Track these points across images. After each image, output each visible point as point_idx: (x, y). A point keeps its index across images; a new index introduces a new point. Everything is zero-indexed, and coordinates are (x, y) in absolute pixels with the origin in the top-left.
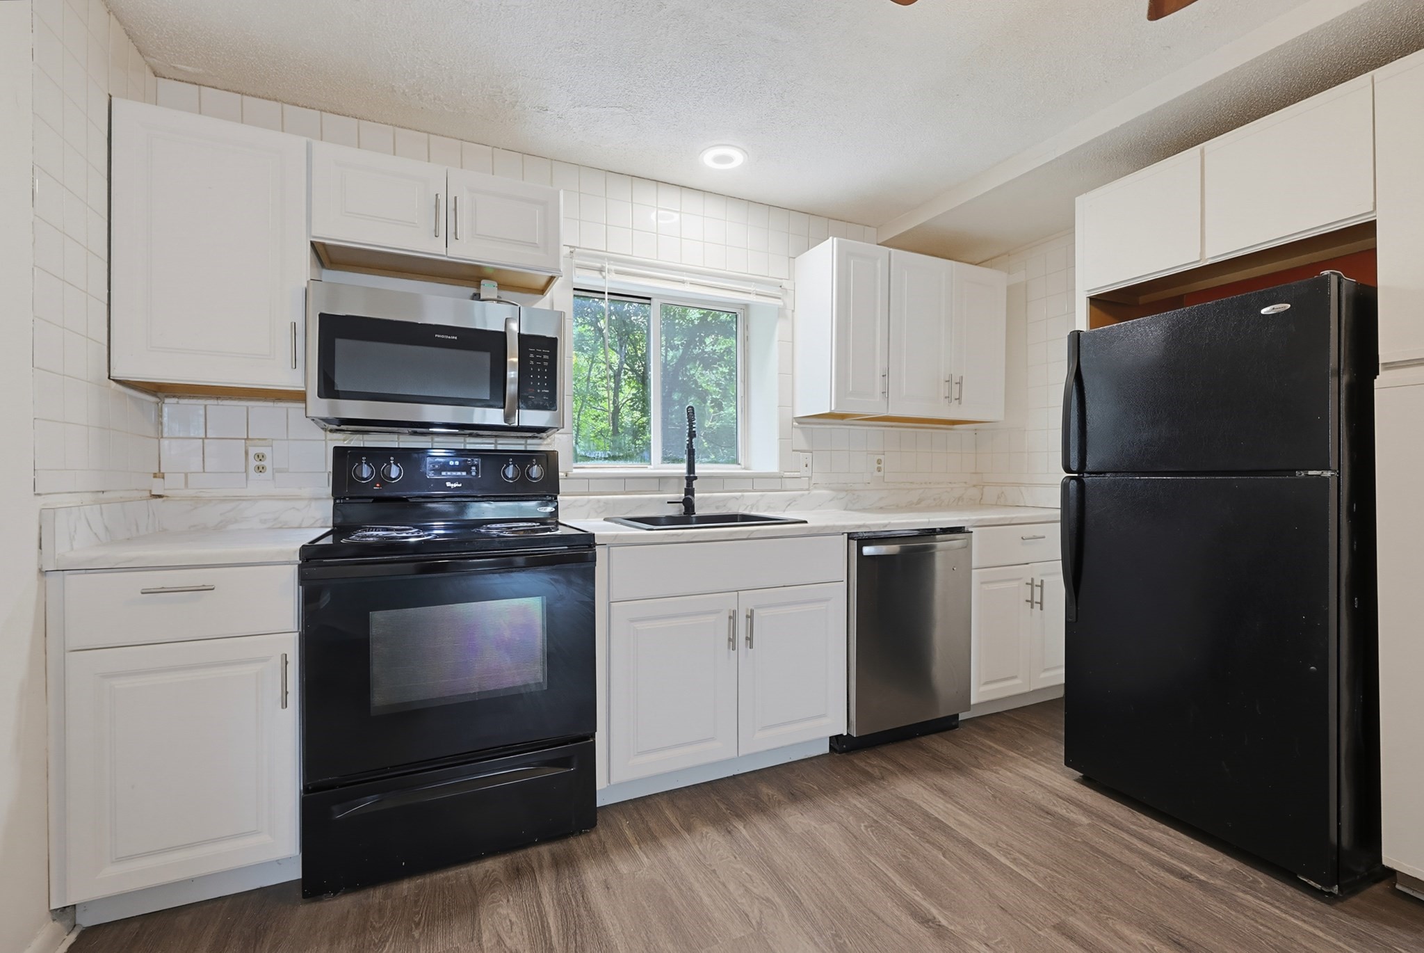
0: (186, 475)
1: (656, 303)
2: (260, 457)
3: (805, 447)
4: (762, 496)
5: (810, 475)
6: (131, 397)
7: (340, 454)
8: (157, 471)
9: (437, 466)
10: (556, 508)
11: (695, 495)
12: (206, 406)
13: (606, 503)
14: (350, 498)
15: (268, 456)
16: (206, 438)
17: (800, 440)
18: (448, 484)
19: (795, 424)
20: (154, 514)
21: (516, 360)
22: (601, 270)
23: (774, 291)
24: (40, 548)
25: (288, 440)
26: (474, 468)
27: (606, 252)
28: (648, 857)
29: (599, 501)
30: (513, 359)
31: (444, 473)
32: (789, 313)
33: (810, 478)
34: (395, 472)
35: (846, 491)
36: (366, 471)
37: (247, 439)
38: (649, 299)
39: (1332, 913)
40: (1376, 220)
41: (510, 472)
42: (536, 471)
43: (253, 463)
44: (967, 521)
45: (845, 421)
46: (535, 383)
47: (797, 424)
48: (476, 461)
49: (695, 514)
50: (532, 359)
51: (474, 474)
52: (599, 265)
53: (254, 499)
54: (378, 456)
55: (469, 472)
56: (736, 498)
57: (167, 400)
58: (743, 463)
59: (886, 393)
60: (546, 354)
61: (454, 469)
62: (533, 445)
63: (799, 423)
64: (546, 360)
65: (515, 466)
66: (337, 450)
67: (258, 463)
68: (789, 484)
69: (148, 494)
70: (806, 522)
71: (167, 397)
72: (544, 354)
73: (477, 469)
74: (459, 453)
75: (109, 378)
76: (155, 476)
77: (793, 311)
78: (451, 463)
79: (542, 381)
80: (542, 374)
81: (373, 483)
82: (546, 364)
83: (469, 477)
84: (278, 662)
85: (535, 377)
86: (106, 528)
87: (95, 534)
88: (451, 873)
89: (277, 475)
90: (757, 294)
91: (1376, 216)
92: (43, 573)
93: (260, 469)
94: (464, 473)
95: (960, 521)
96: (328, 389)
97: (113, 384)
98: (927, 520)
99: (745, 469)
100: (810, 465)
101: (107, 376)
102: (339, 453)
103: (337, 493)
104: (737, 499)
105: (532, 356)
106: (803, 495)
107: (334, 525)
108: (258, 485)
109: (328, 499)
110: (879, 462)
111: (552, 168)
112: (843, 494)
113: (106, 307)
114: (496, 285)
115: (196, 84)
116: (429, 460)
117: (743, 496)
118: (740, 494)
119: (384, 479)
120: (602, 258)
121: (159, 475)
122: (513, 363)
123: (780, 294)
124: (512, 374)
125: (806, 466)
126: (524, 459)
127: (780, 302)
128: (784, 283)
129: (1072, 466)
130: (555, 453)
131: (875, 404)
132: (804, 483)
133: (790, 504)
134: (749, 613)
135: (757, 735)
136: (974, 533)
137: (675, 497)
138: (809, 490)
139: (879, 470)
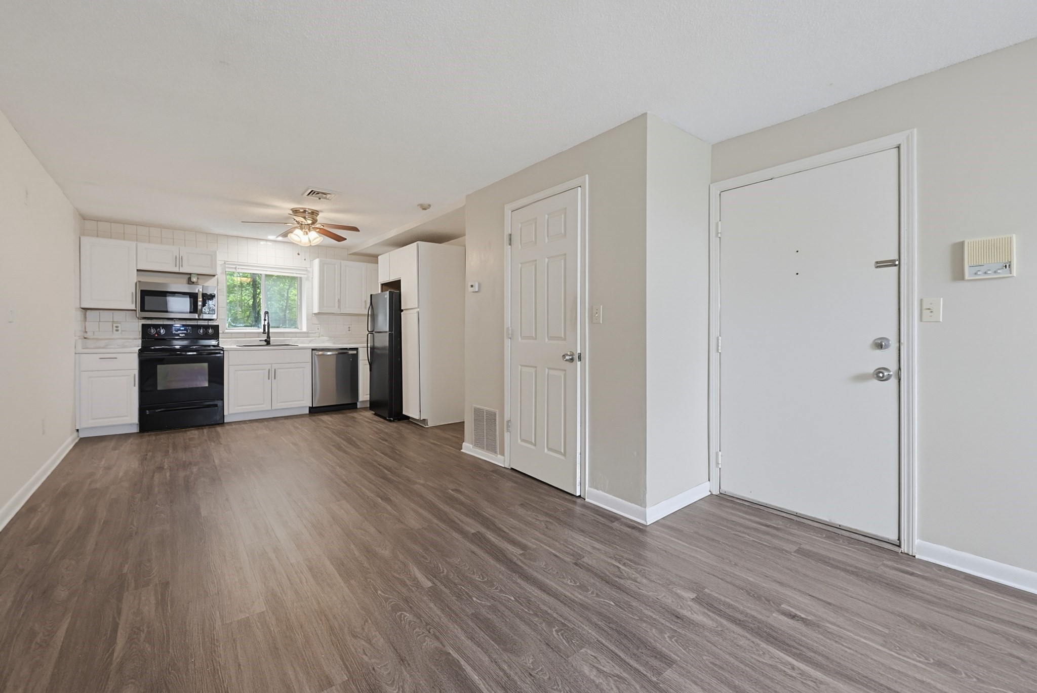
0: (94, 332)
1: (263, 276)
2: (117, 327)
3: (317, 323)
4: (299, 338)
7: (144, 327)
9: (176, 329)
10: (219, 343)
13: (237, 340)
14: (147, 338)
15: (120, 326)
16: (100, 321)
17: (315, 321)
18: (180, 335)
22: (236, 268)
23: (304, 272)
25: (126, 322)
27: (238, 262)
31: (179, 331)
32: (311, 279)
33: (319, 333)
34: (162, 331)
35: (334, 337)
36: (152, 331)
37: (113, 322)
38: (261, 275)
41: (201, 331)
42: (210, 331)
43: (115, 329)
44: (357, 346)
45: (334, 315)
47: (314, 316)
48: (190, 328)
49: (271, 344)
51: (189, 332)
53: (117, 339)
54: (157, 327)
55: (187, 331)
56: (288, 340)
57: (88, 311)
58: (300, 328)
59: (339, 307)
61: (182, 330)
62: (211, 323)
65: (204, 329)
66: (143, 325)
68: (311, 335)
69: (82, 337)
70: (296, 346)
73: (190, 330)
74: (183, 326)
75: (79, 307)
77: (312, 278)
78: (181, 329)
81: (155, 335)
83: (187, 333)
89: (123, 332)
93: (117, 330)
95: (355, 346)
96: (143, 309)
97: (80, 309)
98: (343, 345)
99: (301, 330)
103: (143, 338)
106: (317, 338)
107: (142, 346)
108: (116, 335)
109: (140, 339)
110: (349, 328)
112: (333, 339)
116: (173, 328)
117: (291, 339)
119: (159, 333)
120: (235, 264)
121: (86, 332)
124: (200, 303)
125: (318, 329)
126: (206, 327)
127: (306, 276)
128: (308, 269)
129: (369, 330)
130: (218, 326)
131: (335, 310)
132: (317, 335)
133: (310, 341)
134: (275, 370)
135: (279, 404)
136: (360, 350)
137: (264, 339)
138: (319, 337)
139: (349, 330)
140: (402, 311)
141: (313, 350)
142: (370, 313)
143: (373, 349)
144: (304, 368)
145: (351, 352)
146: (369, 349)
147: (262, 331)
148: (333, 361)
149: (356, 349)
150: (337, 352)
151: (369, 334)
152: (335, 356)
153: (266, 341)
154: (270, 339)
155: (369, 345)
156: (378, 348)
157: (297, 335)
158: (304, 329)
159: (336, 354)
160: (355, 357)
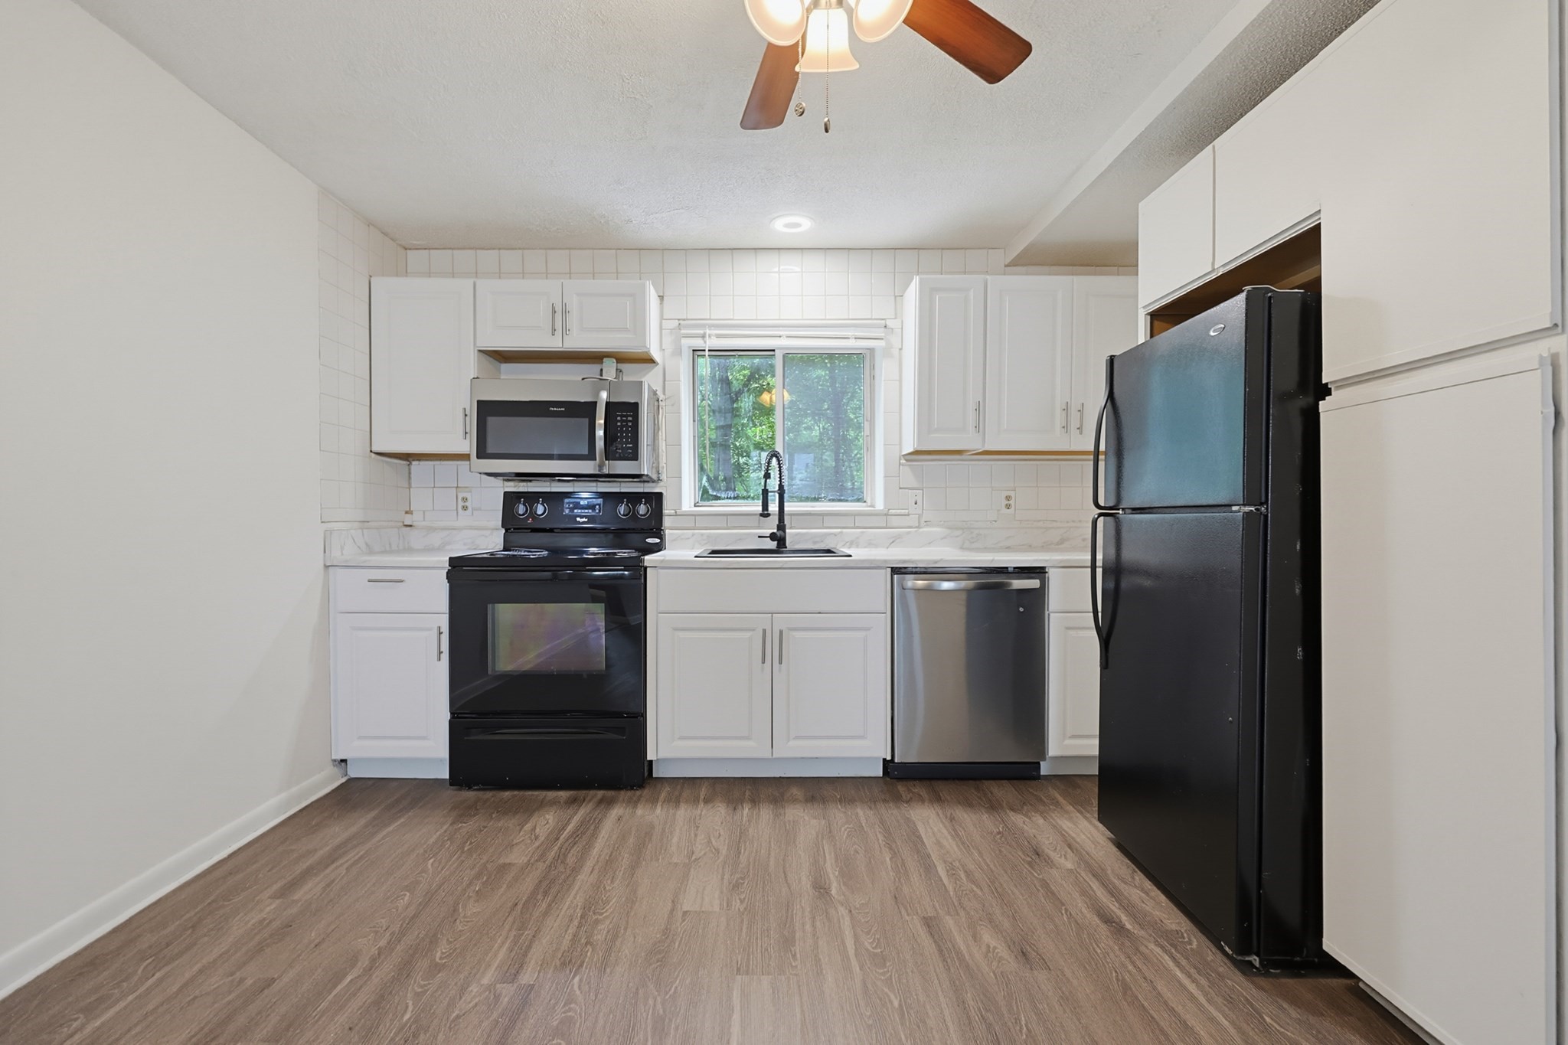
0: (424, 512)
1: (779, 354)
2: (465, 499)
3: (915, 485)
4: (862, 532)
5: (920, 512)
6: (387, 462)
7: (508, 498)
8: (408, 509)
9: (571, 506)
10: (661, 539)
11: (787, 531)
12: (434, 465)
13: (709, 536)
14: (514, 529)
15: (469, 499)
16: (435, 487)
17: (908, 476)
18: (578, 519)
19: (903, 461)
20: (403, 537)
21: (602, 422)
22: (703, 336)
23: (880, 333)
24: (325, 552)
25: (481, 487)
26: (597, 507)
27: (710, 319)
28: (661, 810)
29: (702, 535)
30: (600, 421)
31: (576, 511)
32: (895, 352)
33: (920, 516)
34: (540, 509)
35: (963, 529)
36: (521, 509)
37: (457, 487)
38: (774, 350)
39: (1238, 983)
40: (1320, 223)
41: (624, 509)
42: (643, 508)
43: (461, 504)
44: (1046, 561)
45: (963, 457)
46: (621, 440)
47: (904, 461)
49: (786, 547)
50: (619, 421)
51: (597, 511)
52: (702, 332)
53: (459, 529)
54: (531, 498)
55: (594, 510)
57: (414, 463)
58: (869, 501)
60: (630, 416)
61: (584, 507)
63: (907, 460)
64: (630, 421)
65: (627, 505)
67: (466, 504)
68: (894, 521)
69: (402, 524)
70: (851, 556)
71: (413, 460)
72: (627, 416)
73: (600, 507)
75: (371, 451)
76: (407, 513)
77: (901, 349)
78: (582, 503)
79: (627, 437)
80: (627, 431)
81: (527, 518)
82: (630, 424)
83: (593, 514)
84: (436, 632)
85: (622, 435)
86: (367, 544)
87: (358, 547)
88: (536, 793)
89: (475, 512)
90: (856, 338)
91: (1320, 219)
92: (327, 567)
93: (465, 508)
94: (590, 511)
95: (1036, 560)
96: (482, 453)
97: (373, 455)
98: (992, 558)
99: (870, 506)
100: (919, 503)
101: (369, 450)
102: (507, 495)
103: (505, 524)
104: (835, 535)
105: (619, 418)
106: (909, 533)
107: (504, 548)
108: (465, 518)
109: (500, 527)
110: (1008, 498)
111: (663, 256)
112: (959, 532)
113: (368, 408)
114: (615, 361)
115: (425, 249)
116: (572, 500)
117: (841, 532)
118: (839, 530)
119: (533, 515)
120: (703, 326)
121: (409, 511)
122: (600, 424)
123: (882, 335)
124: (600, 433)
125: (916, 504)
126: (635, 500)
127: (882, 343)
128: (889, 323)
129: (1102, 503)
130: (660, 495)
131: (970, 441)
132: (913, 520)
133: (894, 541)
134: (781, 632)
135: (792, 743)
136: (1053, 575)
137: (768, 532)
138: (918, 527)
139: (1008, 507)
140: (1325, 391)
141: (895, 571)
142: (1102, 447)
143: (1115, 571)
144: (868, 629)
145: (1018, 584)
146: (1099, 571)
147: (760, 509)
148: (958, 611)
149: (1038, 572)
150: (969, 584)
151: (1101, 521)
152: (964, 596)
153: (773, 537)
154: (785, 532)
155: (1099, 557)
156: (1138, 571)
157: (859, 521)
158: (880, 505)
159: (969, 591)
160: (1035, 601)
